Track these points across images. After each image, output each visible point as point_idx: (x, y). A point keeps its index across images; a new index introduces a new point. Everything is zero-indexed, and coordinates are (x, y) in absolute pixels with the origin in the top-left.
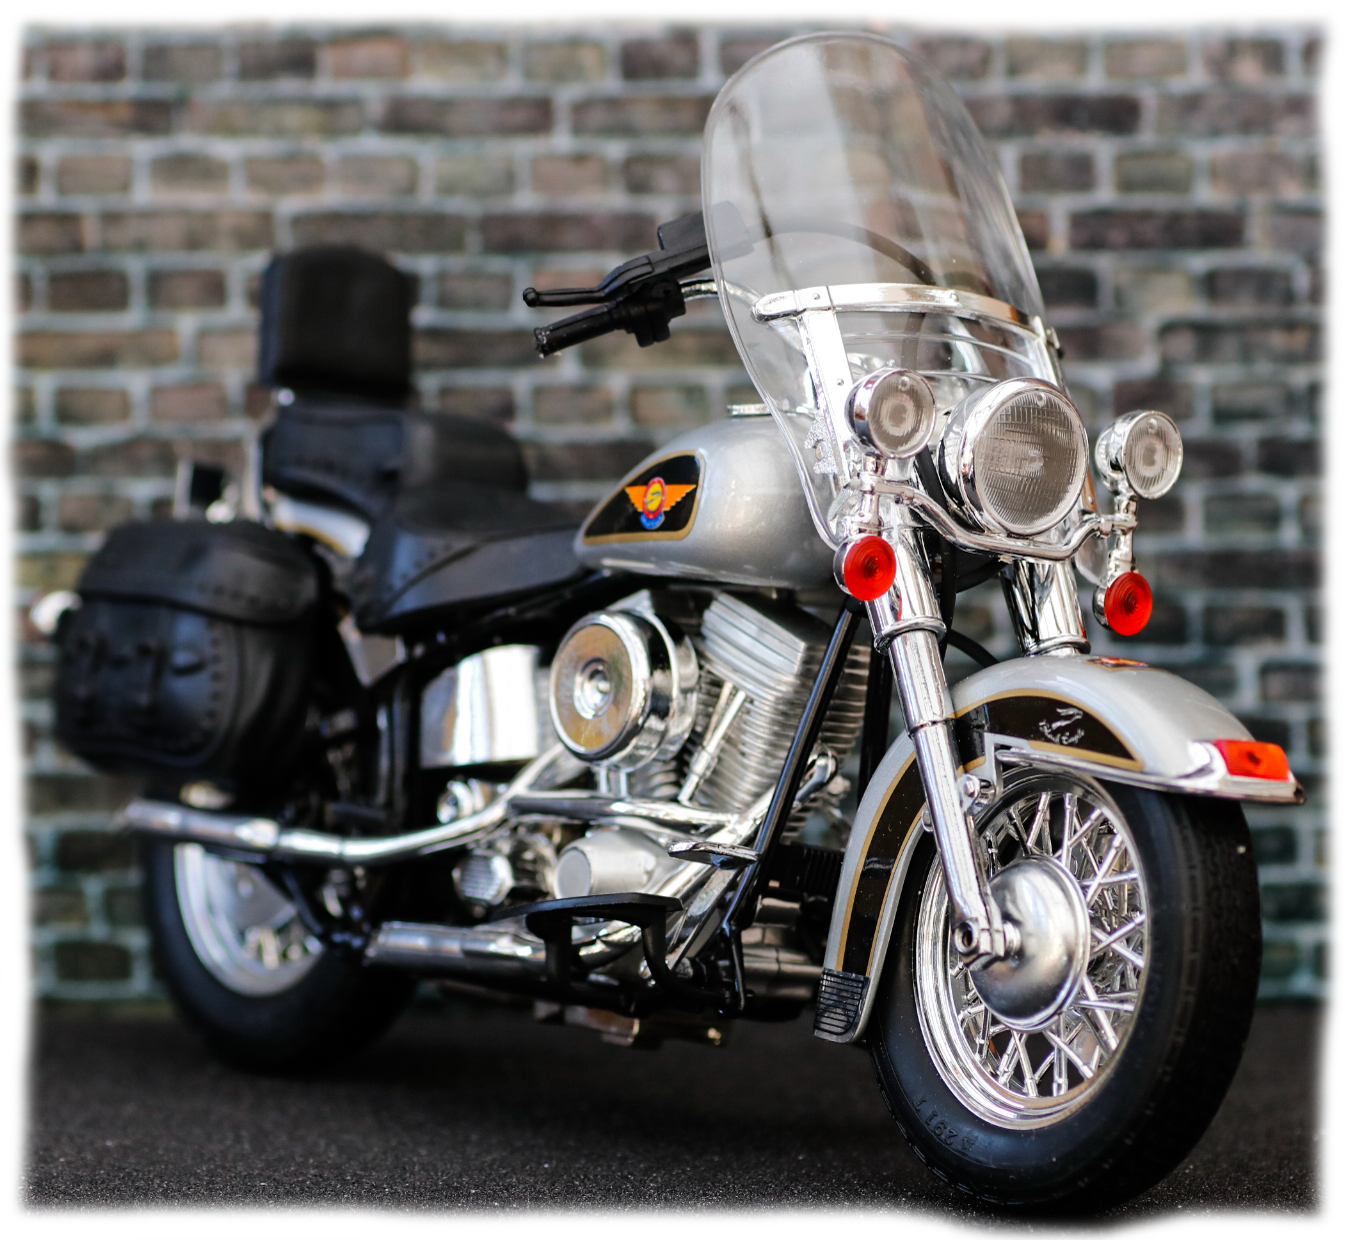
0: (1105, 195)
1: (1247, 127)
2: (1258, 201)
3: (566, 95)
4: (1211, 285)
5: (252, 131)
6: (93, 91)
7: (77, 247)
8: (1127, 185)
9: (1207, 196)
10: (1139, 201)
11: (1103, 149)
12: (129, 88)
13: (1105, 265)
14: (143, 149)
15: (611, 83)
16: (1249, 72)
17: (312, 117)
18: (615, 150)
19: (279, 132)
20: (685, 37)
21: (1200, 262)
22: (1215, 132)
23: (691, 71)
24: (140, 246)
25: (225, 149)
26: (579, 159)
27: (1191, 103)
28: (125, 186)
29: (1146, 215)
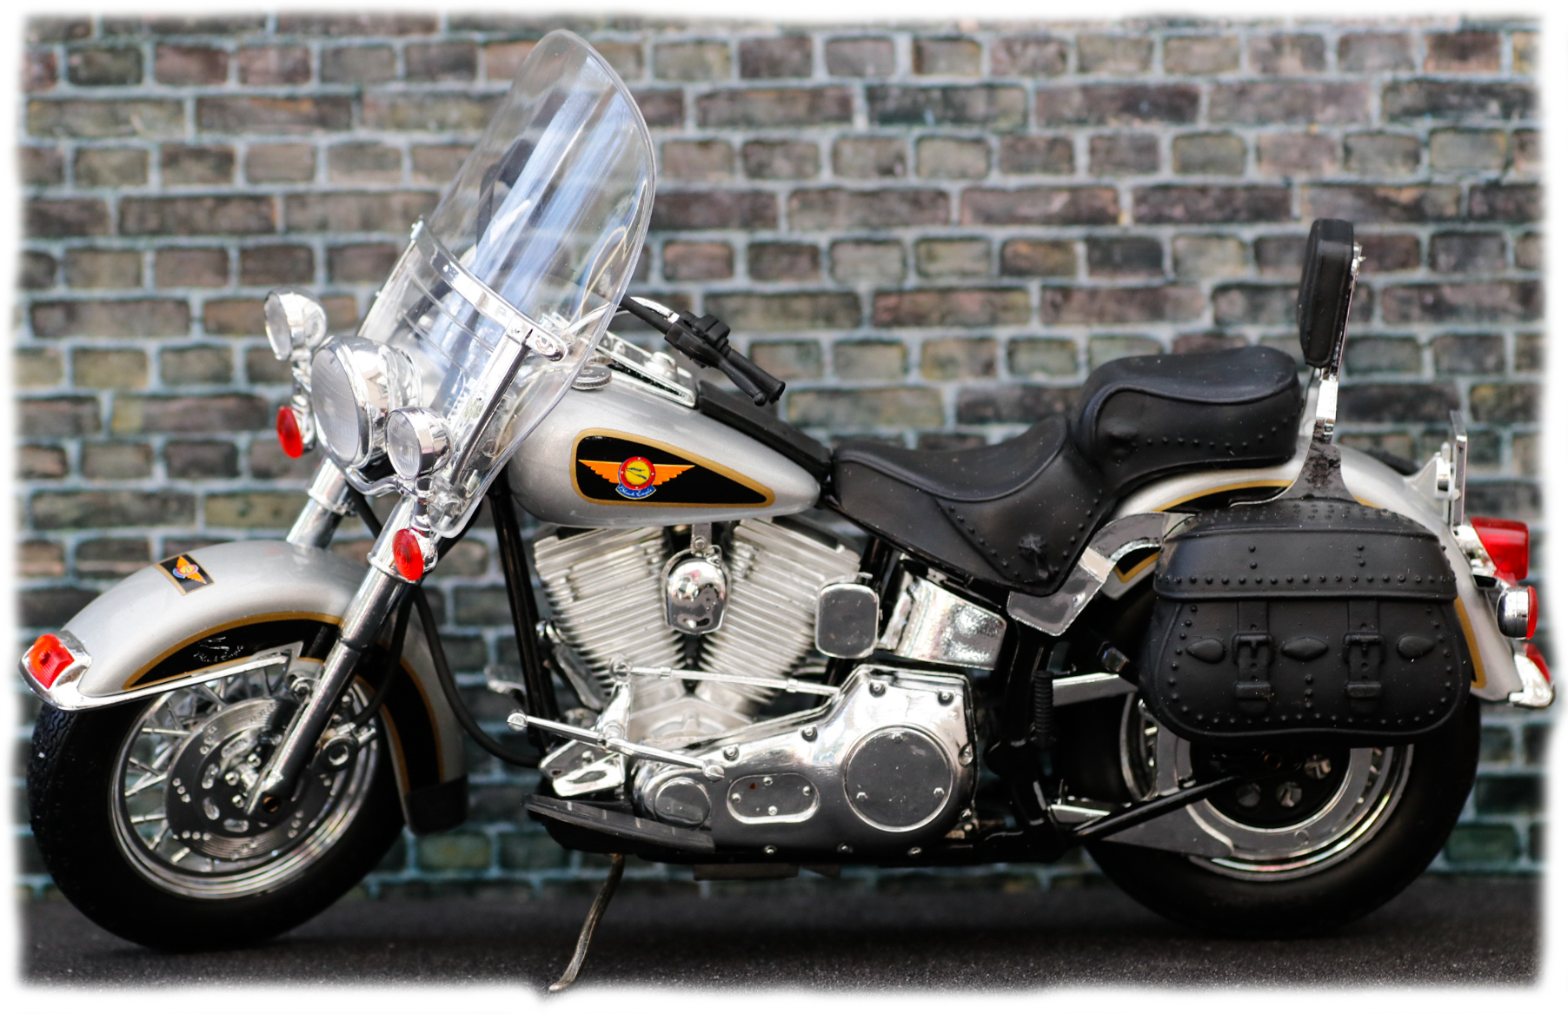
0: (1166, 174)
1: (1290, 115)
2: (1300, 177)
3: (692, 90)
4: (1259, 252)
5: (421, 126)
6: (282, 90)
7: (269, 229)
8: (1184, 167)
9: (1256, 174)
10: (1196, 179)
11: (1164, 133)
12: (312, 87)
13: (1165, 233)
14: (323, 140)
15: (734, 81)
16: (1291, 65)
17: (475, 111)
18: (737, 138)
19: (442, 126)
20: (798, 38)
21: (1249, 233)
22: (1262, 120)
23: (804, 70)
24: (323, 226)
25: (395, 140)
26: (705, 144)
27: (1242, 92)
28: (310, 175)
29: (1203, 190)
